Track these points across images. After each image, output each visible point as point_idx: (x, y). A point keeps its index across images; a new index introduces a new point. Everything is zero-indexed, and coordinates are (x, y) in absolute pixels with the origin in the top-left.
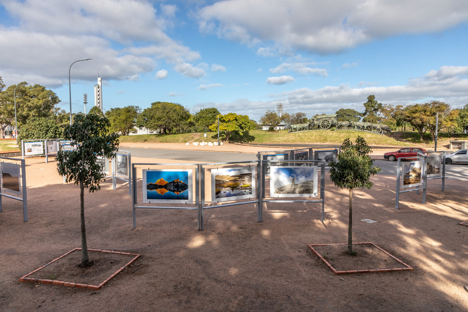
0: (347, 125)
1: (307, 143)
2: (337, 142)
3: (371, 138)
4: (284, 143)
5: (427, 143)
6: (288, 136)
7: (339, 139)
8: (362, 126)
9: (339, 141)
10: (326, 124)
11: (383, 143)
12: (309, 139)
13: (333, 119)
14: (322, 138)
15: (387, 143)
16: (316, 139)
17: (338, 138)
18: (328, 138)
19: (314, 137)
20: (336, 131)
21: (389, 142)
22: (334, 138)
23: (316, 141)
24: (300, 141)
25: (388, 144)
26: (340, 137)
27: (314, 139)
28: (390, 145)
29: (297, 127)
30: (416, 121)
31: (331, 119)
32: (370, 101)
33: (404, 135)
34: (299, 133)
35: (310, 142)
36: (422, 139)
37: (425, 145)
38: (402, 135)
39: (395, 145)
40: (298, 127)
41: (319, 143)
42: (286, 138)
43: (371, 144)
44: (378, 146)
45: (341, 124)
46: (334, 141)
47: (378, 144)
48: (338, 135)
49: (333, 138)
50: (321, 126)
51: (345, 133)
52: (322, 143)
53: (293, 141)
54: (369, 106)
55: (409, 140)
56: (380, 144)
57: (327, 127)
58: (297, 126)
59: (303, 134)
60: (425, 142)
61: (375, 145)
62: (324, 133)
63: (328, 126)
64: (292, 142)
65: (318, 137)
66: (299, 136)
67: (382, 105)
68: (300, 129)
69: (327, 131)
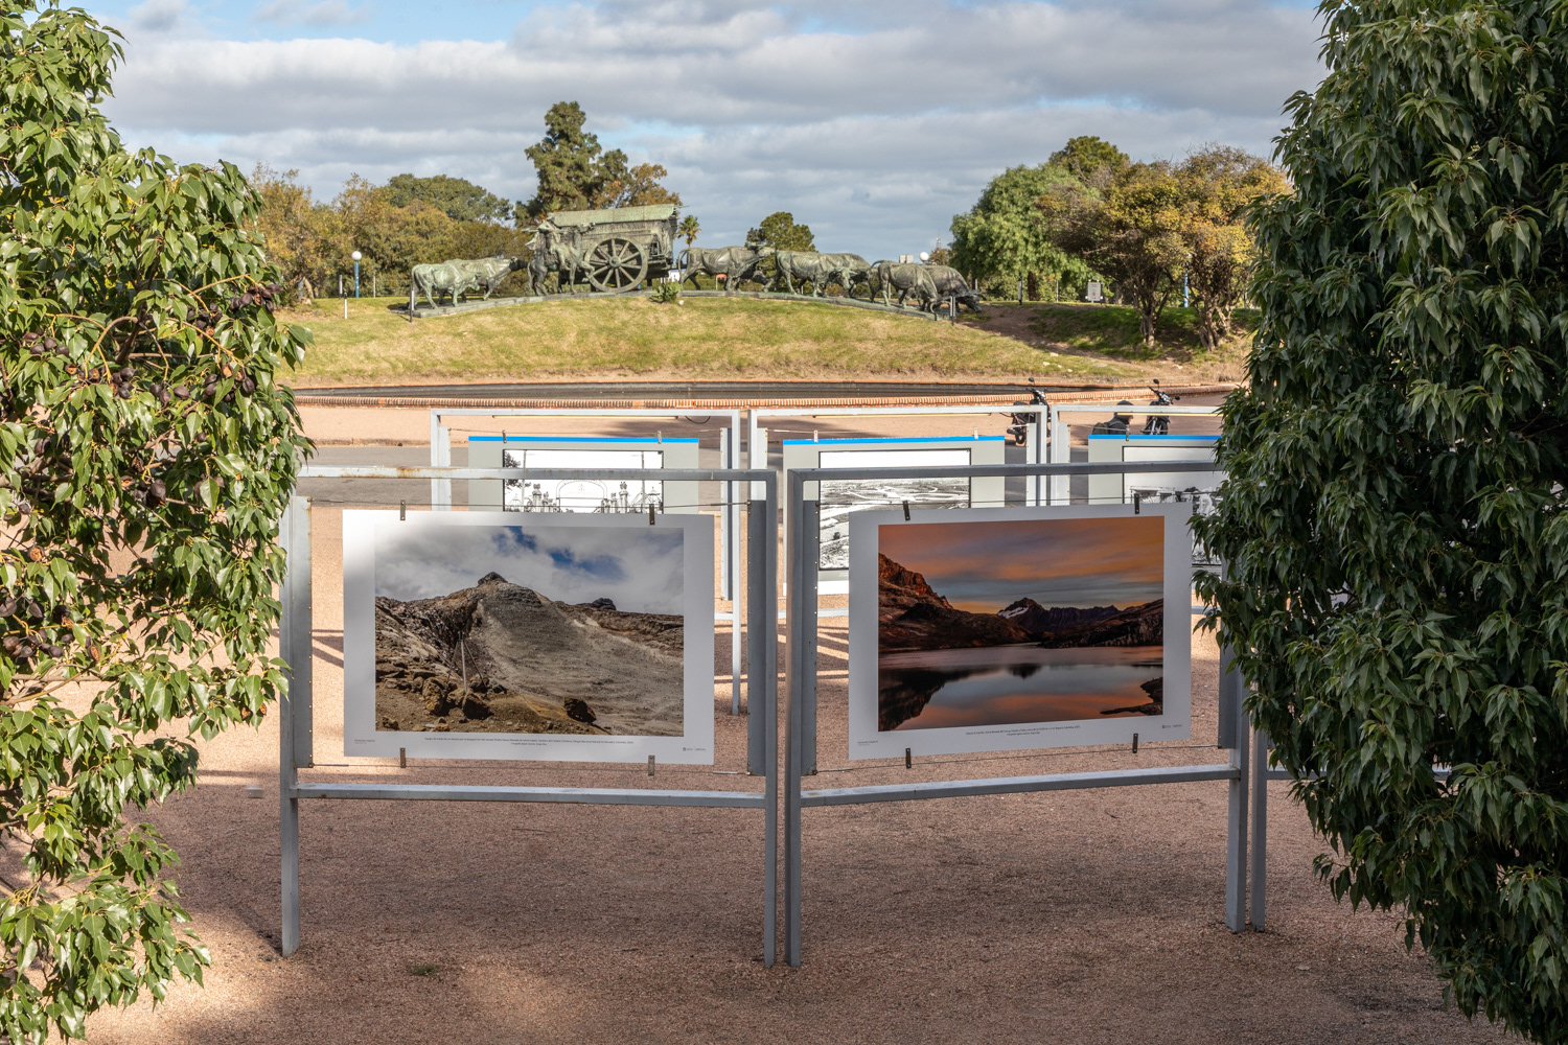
0: (737, 265)
1: (545, 378)
2: (715, 365)
3: (899, 339)
4: (407, 382)
5: (1185, 359)
6: (413, 335)
7: (723, 350)
8: (824, 273)
9: (726, 359)
10: (619, 261)
11: (973, 364)
12: (547, 351)
13: (655, 230)
14: (623, 345)
15: (994, 366)
16: (592, 354)
17: (714, 346)
18: (659, 347)
19: (572, 337)
20: (688, 305)
21: (1006, 357)
22: (692, 343)
23: (597, 366)
24: (501, 365)
25: (1005, 369)
26: (721, 334)
27: (577, 350)
28: (1014, 372)
29: (450, 282)
30: (1164, 248)
31: (642, 233)
32: (563, 135)
33: (1048, 322)
34: (480, 319)
35: (561, 373)
36: (1151, 337)
37: (1180, 368)
38: (1033, 319)
39: (1047, 374)
40: (458, 280)
41: (613, 377)
42: (405, 345)
43: (913, 371)
44: (952, 381)
45: (706, 259)
46: (701, 362)
47: (951, 370)
48: (706, 325)
49: (686, 346)
50: (590, 277)
51: (744, 315)
52: (632, 377)
53: (460, 369)
54: (560, 165)
55: (1084, 348)
56: (963, 371)
57: (625, 281)
58: (450, 271)
59: (503, 322)
60: (1171, 354)
61: (934, 378)
62: (624, 316)
63: (635, 273)
64: (454, 374)
65: (596, 341)
66: (482, 335)
67: (625, 158)
68: (469, 290)
69: (632, 304)
